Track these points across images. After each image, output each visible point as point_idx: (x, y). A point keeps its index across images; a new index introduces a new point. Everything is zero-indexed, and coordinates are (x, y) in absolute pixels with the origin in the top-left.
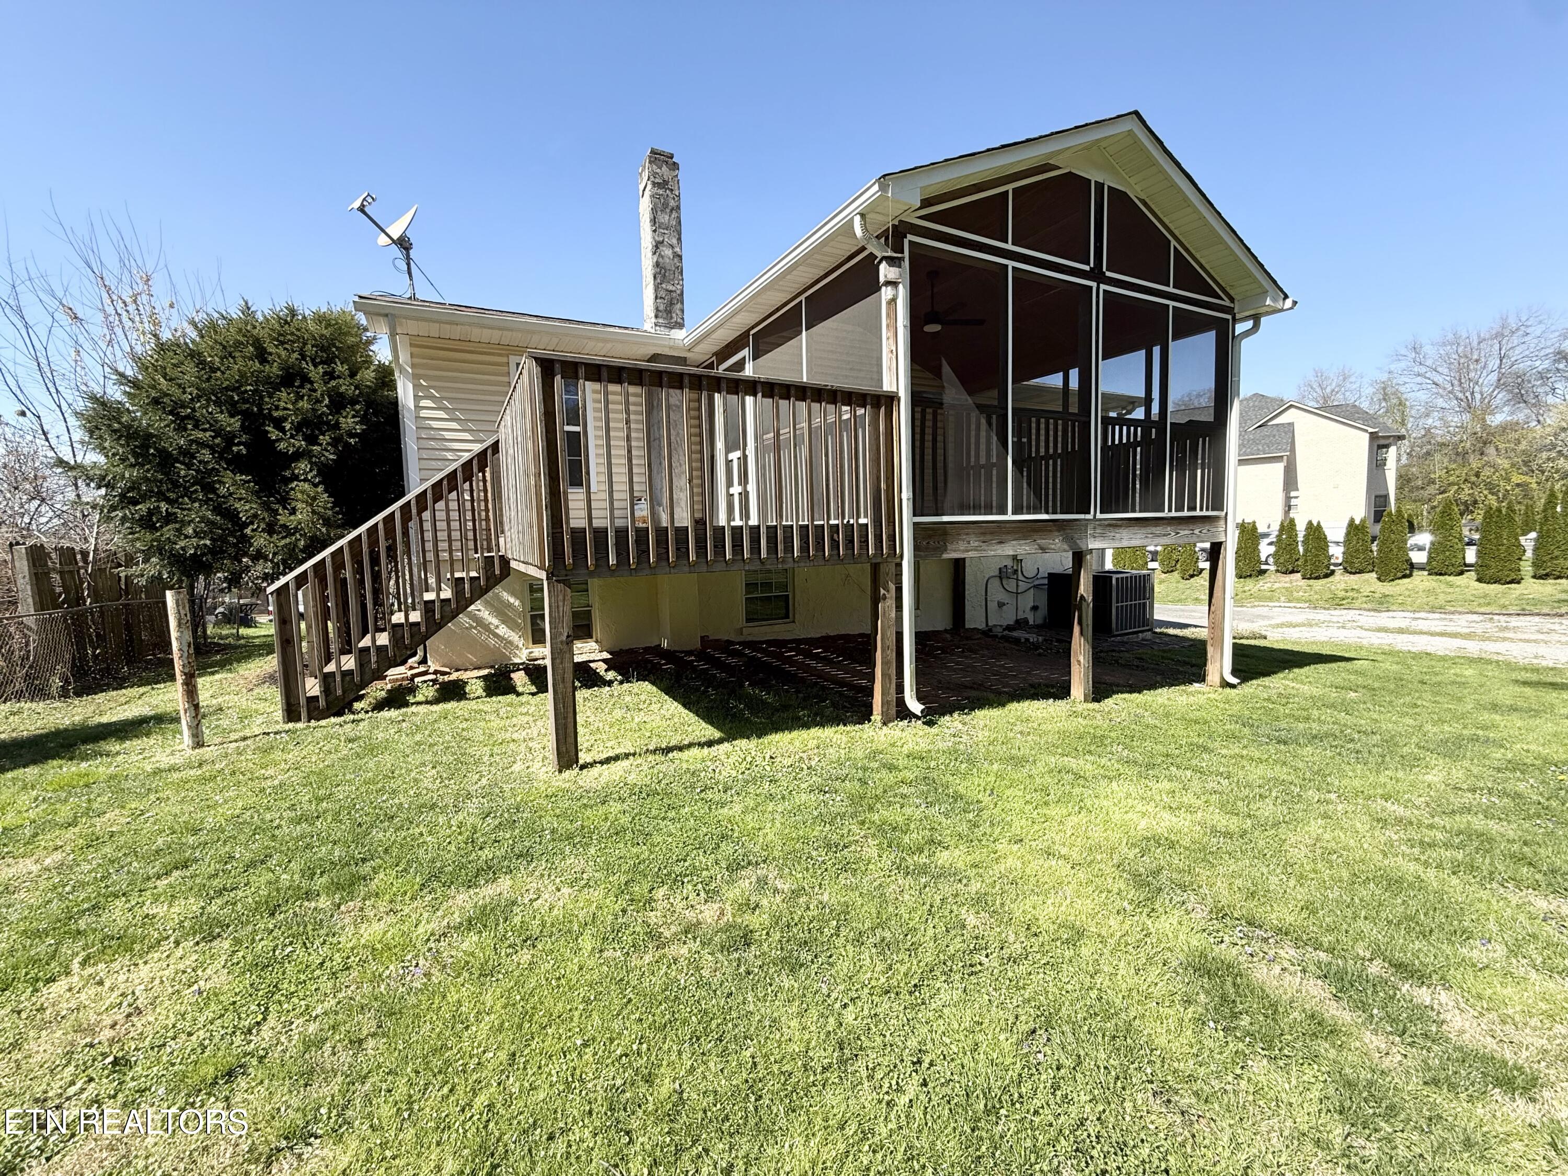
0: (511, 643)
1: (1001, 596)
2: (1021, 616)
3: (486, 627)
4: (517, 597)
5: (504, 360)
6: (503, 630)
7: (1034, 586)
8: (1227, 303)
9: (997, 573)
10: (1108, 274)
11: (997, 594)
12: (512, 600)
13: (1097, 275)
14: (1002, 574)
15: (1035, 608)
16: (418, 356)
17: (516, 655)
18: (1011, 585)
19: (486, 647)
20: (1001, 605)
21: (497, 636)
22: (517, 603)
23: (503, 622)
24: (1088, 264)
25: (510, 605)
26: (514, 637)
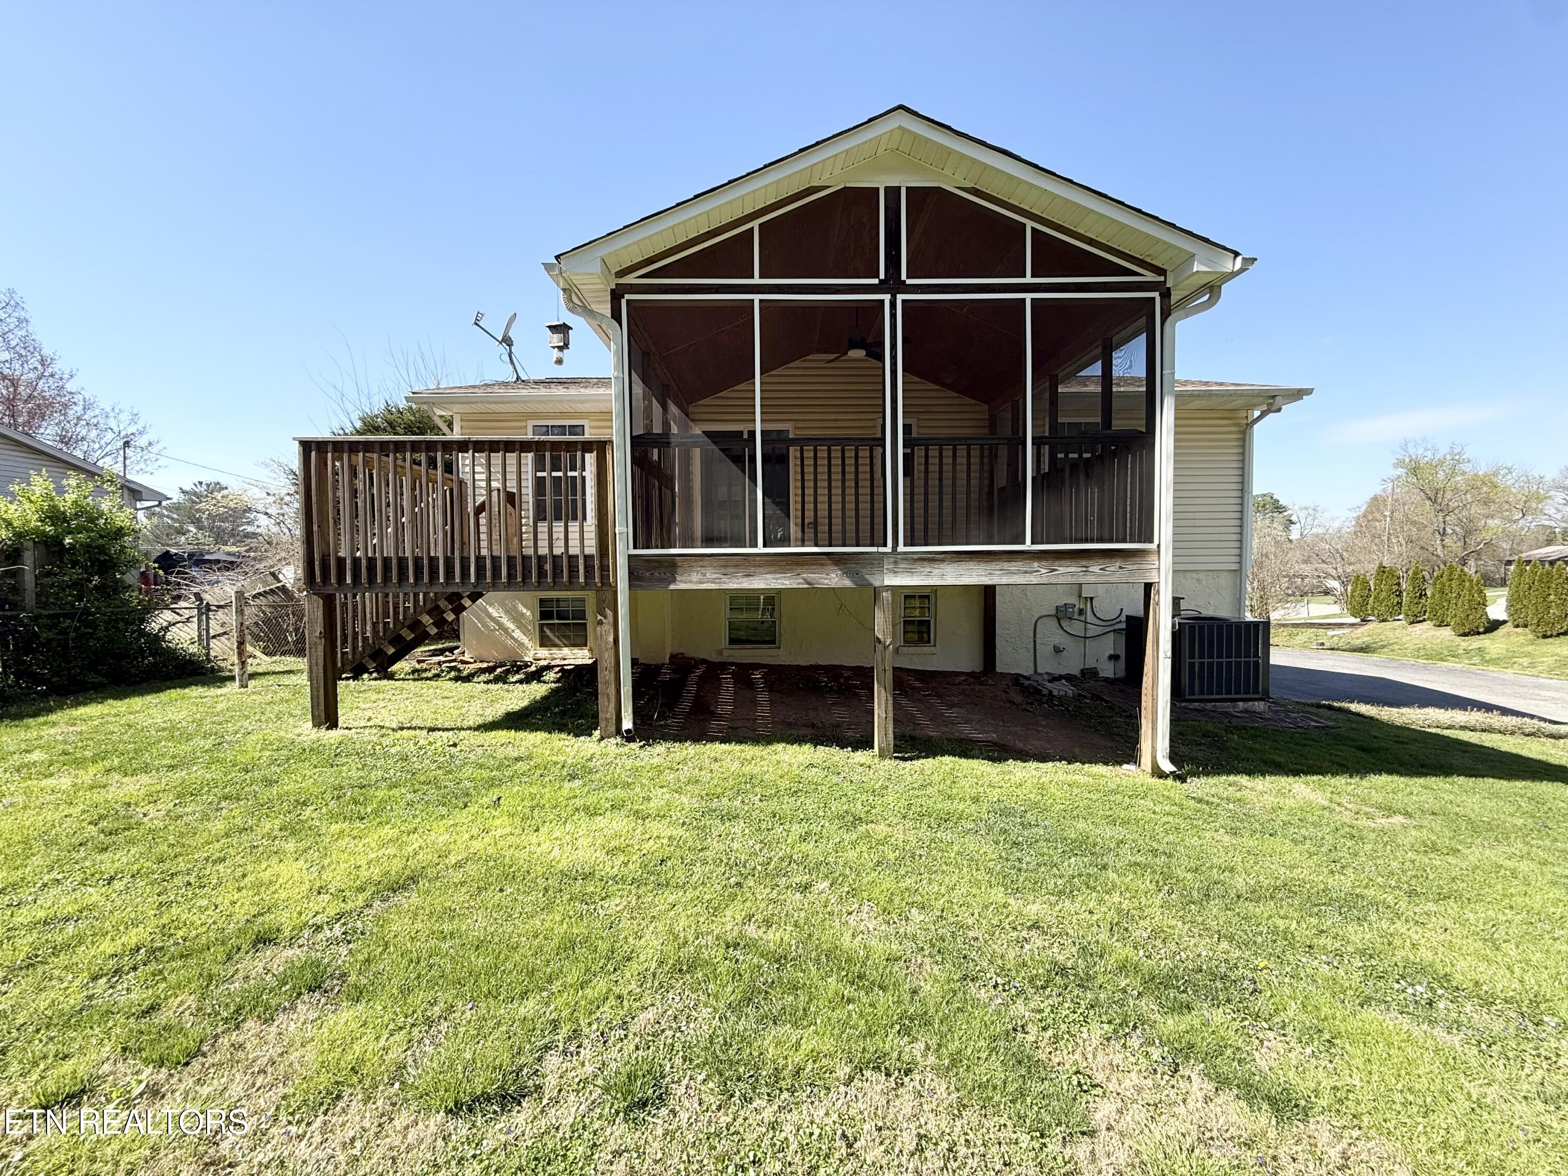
0: (522, 644)
1: (1059, 638)
2: (1090, 664)
3: (506, 630)
4: (528, 608)
5: (523, 424)
6: (518, 634)
7: (1114, 631)
8: (1150, 277)
9: (1054, 612)
10: (909, 282)
11: (1051, 635)
12: (524, 611)
13: (893, 284)
14: (1062, 614)
15: (1114, 658)
16: (467, 428)
17: (526, 654)
18: (1076, 628)
19: (505, 646)
20: (1058, 650)
21: (512, 637)
22: (528, 613)
23: (518, 627)
24: (877, 276)
25: (523, 615)
26: (525, 640)
